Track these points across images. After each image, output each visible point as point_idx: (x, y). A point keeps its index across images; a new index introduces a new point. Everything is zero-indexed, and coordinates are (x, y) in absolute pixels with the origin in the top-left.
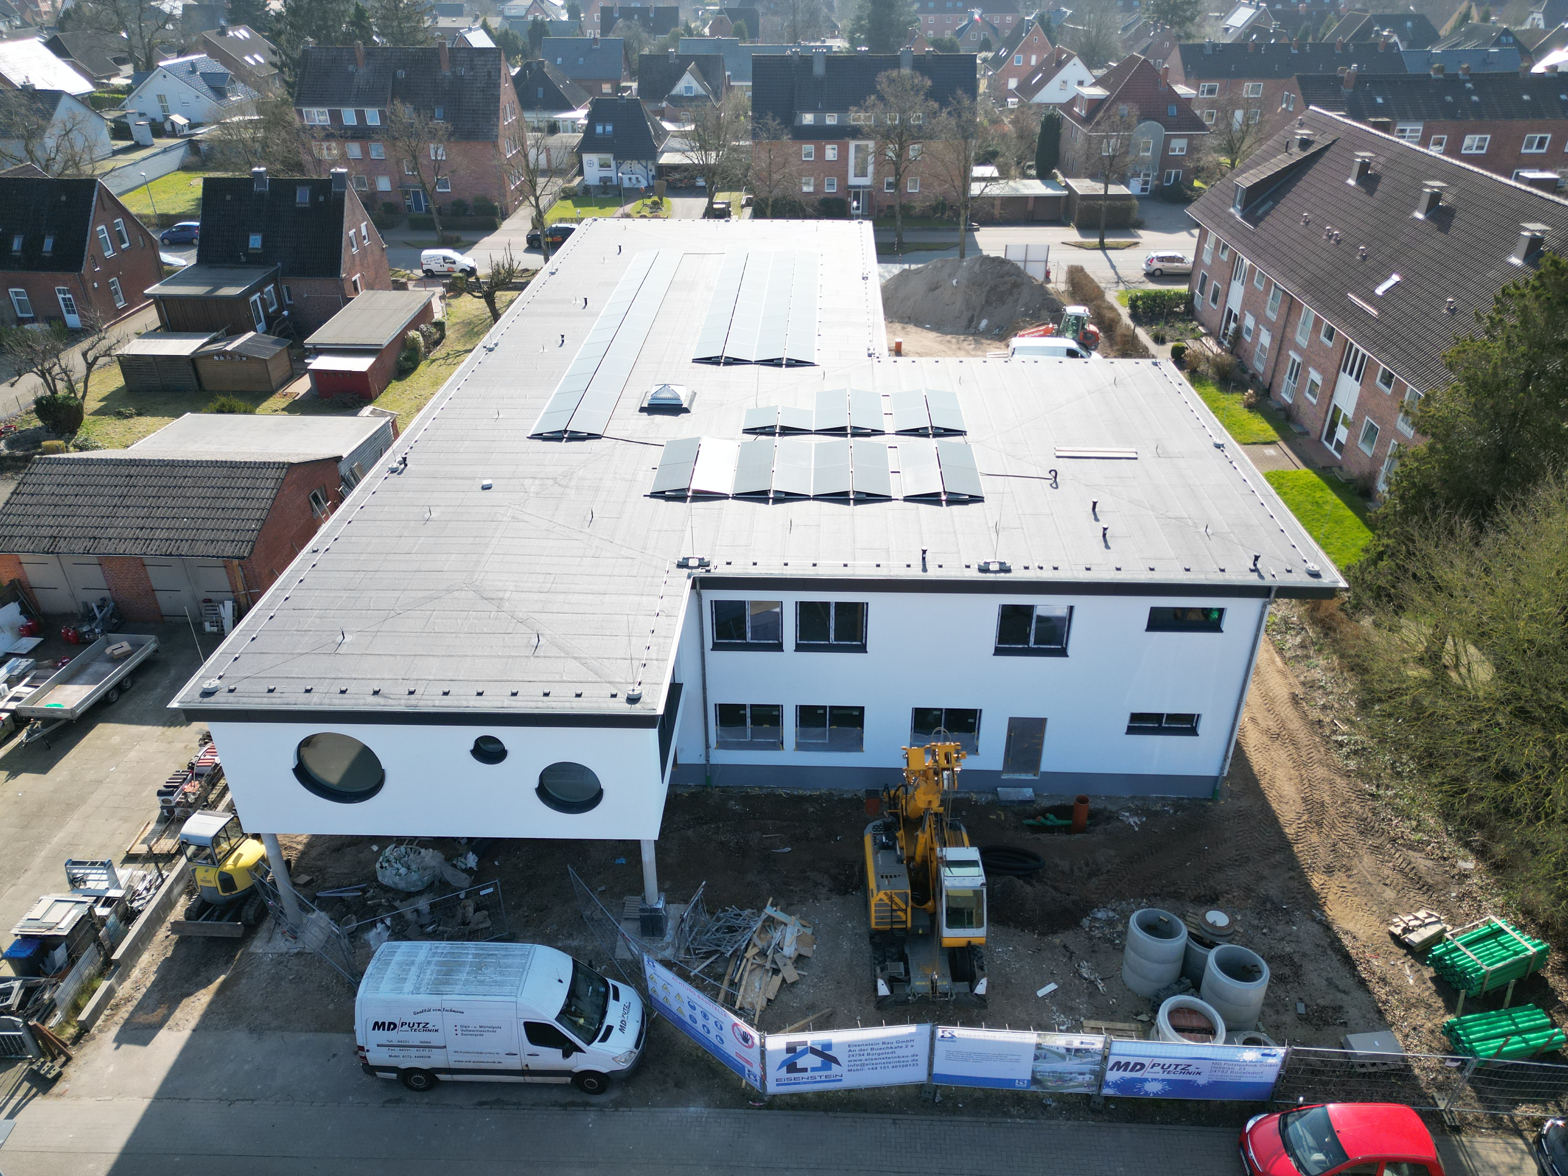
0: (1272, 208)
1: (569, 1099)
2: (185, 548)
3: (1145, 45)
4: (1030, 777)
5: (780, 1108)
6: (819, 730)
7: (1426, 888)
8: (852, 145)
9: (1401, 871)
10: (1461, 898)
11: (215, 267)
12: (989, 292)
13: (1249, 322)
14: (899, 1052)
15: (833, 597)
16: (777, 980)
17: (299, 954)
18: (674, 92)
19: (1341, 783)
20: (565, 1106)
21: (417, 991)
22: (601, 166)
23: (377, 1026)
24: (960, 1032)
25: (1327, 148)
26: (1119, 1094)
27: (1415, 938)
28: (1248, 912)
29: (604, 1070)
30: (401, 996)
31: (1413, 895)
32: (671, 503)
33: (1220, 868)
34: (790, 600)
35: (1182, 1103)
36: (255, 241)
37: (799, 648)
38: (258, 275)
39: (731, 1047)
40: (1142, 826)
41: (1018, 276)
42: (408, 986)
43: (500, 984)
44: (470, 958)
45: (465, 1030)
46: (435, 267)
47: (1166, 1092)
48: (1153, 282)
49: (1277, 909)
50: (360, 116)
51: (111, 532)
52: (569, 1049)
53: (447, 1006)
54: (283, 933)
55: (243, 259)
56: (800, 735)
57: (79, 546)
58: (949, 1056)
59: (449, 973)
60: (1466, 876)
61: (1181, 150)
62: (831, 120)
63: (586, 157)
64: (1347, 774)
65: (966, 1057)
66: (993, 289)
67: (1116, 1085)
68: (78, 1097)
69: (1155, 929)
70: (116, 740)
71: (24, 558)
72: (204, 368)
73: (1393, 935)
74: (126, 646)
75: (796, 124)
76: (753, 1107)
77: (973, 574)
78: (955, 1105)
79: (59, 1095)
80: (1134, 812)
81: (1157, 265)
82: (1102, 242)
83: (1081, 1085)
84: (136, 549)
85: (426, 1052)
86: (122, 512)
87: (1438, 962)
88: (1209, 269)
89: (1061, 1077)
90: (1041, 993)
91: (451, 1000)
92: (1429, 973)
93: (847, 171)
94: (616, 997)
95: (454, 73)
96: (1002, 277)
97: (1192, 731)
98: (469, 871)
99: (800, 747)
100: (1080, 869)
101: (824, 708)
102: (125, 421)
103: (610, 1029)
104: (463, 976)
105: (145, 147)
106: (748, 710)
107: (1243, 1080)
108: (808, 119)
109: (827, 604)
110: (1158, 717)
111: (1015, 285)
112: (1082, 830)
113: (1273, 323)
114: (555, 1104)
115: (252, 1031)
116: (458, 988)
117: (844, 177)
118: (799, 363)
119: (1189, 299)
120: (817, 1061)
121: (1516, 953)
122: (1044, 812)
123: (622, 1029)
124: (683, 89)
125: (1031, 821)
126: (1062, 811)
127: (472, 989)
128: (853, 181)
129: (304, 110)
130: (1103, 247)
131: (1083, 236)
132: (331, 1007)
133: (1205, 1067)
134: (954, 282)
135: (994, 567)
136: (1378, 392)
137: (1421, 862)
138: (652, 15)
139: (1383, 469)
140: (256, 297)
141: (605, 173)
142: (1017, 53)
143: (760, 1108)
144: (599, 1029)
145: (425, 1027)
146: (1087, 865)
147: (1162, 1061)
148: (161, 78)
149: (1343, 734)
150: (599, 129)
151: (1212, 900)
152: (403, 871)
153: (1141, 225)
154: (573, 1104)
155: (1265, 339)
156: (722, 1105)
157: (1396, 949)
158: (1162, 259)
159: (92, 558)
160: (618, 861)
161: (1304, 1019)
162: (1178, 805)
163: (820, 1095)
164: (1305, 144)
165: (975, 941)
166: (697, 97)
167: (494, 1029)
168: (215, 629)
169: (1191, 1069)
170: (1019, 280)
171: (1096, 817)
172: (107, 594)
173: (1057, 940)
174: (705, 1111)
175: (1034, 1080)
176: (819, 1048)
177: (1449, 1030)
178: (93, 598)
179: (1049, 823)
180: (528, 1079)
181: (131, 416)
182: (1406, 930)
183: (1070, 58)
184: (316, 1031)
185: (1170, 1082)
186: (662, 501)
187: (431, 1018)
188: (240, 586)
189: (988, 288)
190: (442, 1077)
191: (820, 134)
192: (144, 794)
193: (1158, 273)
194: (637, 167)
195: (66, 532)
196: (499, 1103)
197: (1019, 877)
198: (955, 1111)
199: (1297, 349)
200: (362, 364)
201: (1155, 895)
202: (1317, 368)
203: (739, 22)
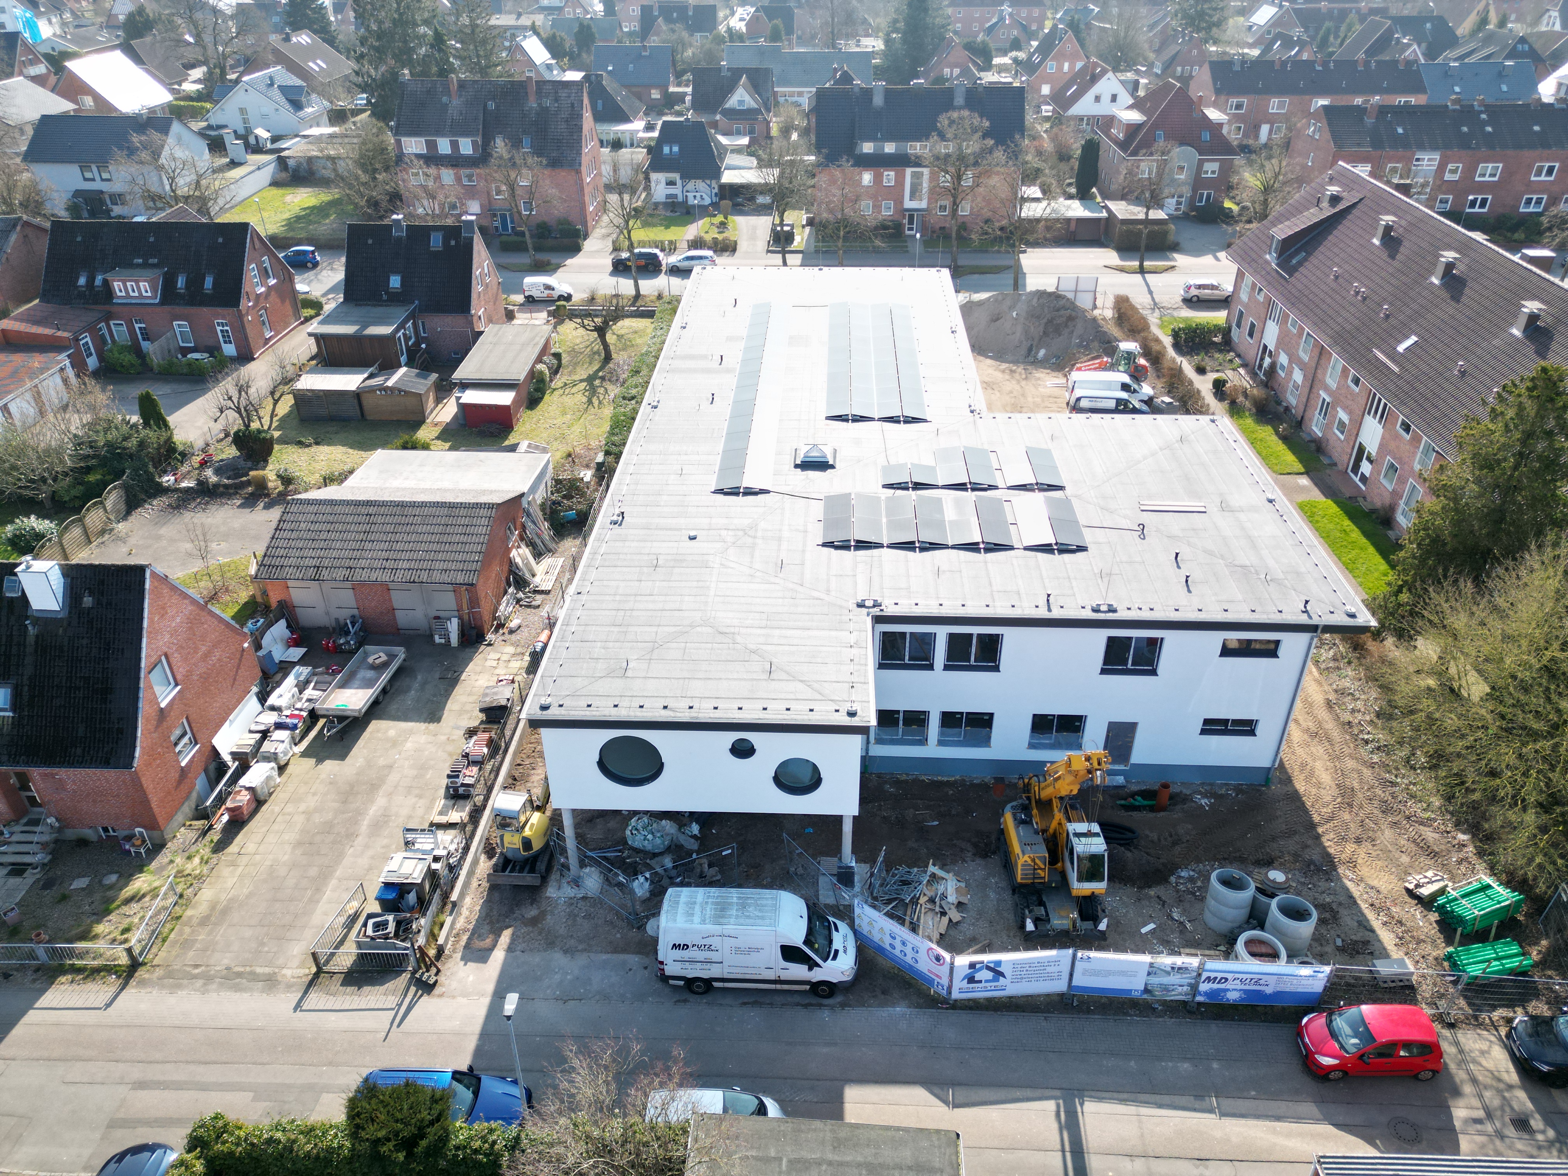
0: (1305, 259)
1: (807, 1001)
2: (424, 576)
3: (1174, 52)
4: (1122, 767)
5: (961, 1008)
6: (956, 730)
7: (1433, 854)
8: (909, 171)
9: (1414, 841)
10: (1460, 862)
11: (361, 305)
12: (1046, 324)
13: (1283, 359)
14: (1049, 969)
15: (975, 630)
16: (945, 920)
17: (584, 898)
18: (727, 106)
19: (1367, 772)
20: (806, 1006)
21: (703, 922)
22: (667, 184)
23: (675, 946)
24: (1093, 954)
25: (1354, 205)
26: (1207, 1001)
27: (1426, 891)
28: (1297, 872)
29: (835, 981)
30: (693, 926)
31: (1424, 860)
32: (839, 552)
33: (1274, 839)
34: (942, 633)
35: (1254, 1007)
36: (395, 282)
37: (947, 668)
38: (402, 313)
39: (925, 965)
40: (1211, 806)
41: (1073, 310)
42: (697, 919)
43: (762, 918)
44: (735, 900)
45: (738, 950)
46: (536, 294)
47: (1242, 999)
48: (1190, 308)
49: (1319, 870)
50: (455, 145)
51: (363, 563)
52: (812, 965)
53: (726, 932)
54: (568, 883)
55: (385, 297)
56: (941, 734)
57: (340, 574)
58: (1085, 972)
59: (723, 910)
60: (1464, 846)
61: (1213, 172)
62: (890, 148)
63: (654, 176)
64: (1372, 766)
65: (1096, 973)
66: (1050, 321)
67: (1206, 994)
68: (454, 997)
69: (1229, 883)
70: (392, 733)
71: (290, 583)
72: (367, 401)
73: (1408, 891)
74: (384, 658)
75: (857, 152)
76: (942, 1008)
77: (1088, 614)
78: (1088, 1008)
79: (441, 996)
80: (1204, 796)
81: (1194, 292)
82: (1141, 266)
83: (1181, 994)
84: (385, 577)
85: (708, 966)
86: (368, 545)
87: (1441, 909)
88: (1246, 306)
89: (1166, 988)
90: (1144, 930)
91: (729, 929)
92: (1434, 917)
93: (903, 196)
94: (837, 930)
95: (540, 105)
96: (1058, 310)
97: (1252, 733)
98: (694, 837)
99: (941, 743)
100: (1166, 839)
101: (962, 713)
102: (306, 450)
103: (837, 952)
104: (734, 912)
105: (240, 164)
106: (901, 715)
107: (1299, 990)
108: (868, 148)
109: (971, 635)
110: (1225, 722)
111: (1071, 318)
112: (1163, 809)
113: (1305, 364)
114: (798, 1004)
115: (566, 952)
116: (732, 920)
117: (899, 201)
118: (915, 420)
119: (1226, 332)
120: (989, 975)
121: (1499, 902)
122: (1133, 795)
123: (845, 952)
124: (736, 103)
125: (1123, 802)
126: (1148, 794)
127: (742, 921)
128: (908, 204)
129: (403, 139)
130: (1142, 271)
131: (1122, 259)
132: (618, 936)
133: (1272, 980)
134: (1014, 314)
135: (1104, 608)
136: (1397, 436)
137: (1430, 835)
138: (691, 13)
139: (1402, 503)
140: (400, 334)
141: (672, 190)
142: (1051, 60)
143: (947, 1009)
144: (829, 952)
145: (709, 948)
146: (1171, 836)
147: (1240, 976)
148: (242, 92)
149: (1369, 733)
150: (666, 150)
151: (1269, 863)
152: (650, 837)
153: (1175, 247)
154: (811, 1005)
155: (1298, 376)
156: (919, 1006)
157: (1409, 900)
158: (1200, 287)
159: (348, 584)
160: (807, 831)
161: (1341, 950)
162: (1238, 789)
163: (989, 1000)
164: (1335, 200)
165: (1097, 892)
166: (750, 111)
167: (758, 950)
168: (443, 641)
169: (1261, 982)
170: (1074, 314)
171: (1176, 799)
172: (356, 612)
173: (1152, 892)
174: (908, 1011)
175: (1146, 990)
176: (992, 965)
177: (1449, 957)
178: (344, 615)
179: (1137, 803)
180: (779, 987)
181: (309, 446)
182: (1418, 886)
183: (1104, 72)
184: (612, 953)
185: (1245, 991)
186: (832, 550)
187: (715, 942)
188: (465, 606)
189: (1045, 320)
190: (716, 984)
191: (877, 162)
192: (428, 776)
193: (1195, 299)
194: (701, 185)
195: (326, 563)
196: (755, 1003)
197: (1120, 845)
198: (1089, 1011)
199: (1327, 389)
200: (505, 398)
201: (1225, 859)
202: (1345, 408)
203: (775, 21)
